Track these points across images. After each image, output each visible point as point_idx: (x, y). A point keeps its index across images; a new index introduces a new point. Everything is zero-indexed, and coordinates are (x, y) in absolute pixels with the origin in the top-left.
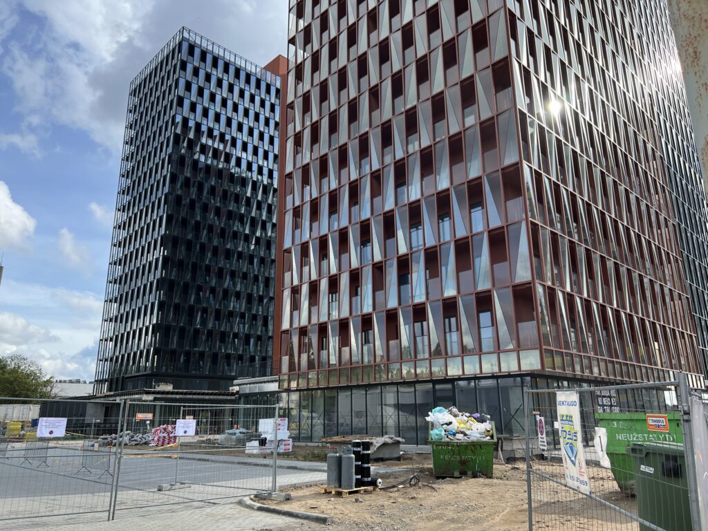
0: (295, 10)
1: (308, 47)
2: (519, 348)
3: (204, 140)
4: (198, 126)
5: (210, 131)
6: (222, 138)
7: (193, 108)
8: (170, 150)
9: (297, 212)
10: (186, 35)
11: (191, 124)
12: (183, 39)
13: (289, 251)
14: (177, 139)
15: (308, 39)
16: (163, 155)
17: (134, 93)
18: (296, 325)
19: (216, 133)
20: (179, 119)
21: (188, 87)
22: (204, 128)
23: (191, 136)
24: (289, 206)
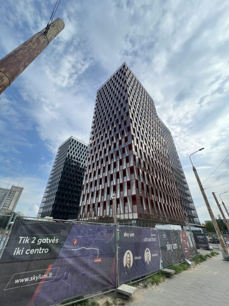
0: (92, 133)
1: (93, 140)
2: (133, 212)
3: (73, 159)
4: (72, 156)
5: (74, 157)
6: (77, 159)
7: (71, 152)
8: (64, 161)
9: (87, 176)
10: (72, 137)
11: (70, 156)
12: (71, 138)
13: (84, 185)
14: (66, 159)
15: (93, 139)
16: (63, 162)
17: (59, 149)
18: (83, 205)
19: (76, 158)
20: (68, 154)
21: (71, 148)
22: (73, 157)
23: (70, 158)
24: (85, 174)
